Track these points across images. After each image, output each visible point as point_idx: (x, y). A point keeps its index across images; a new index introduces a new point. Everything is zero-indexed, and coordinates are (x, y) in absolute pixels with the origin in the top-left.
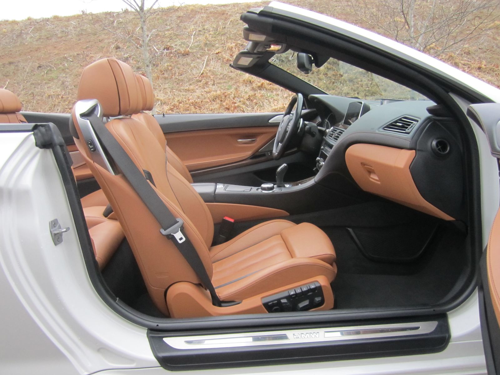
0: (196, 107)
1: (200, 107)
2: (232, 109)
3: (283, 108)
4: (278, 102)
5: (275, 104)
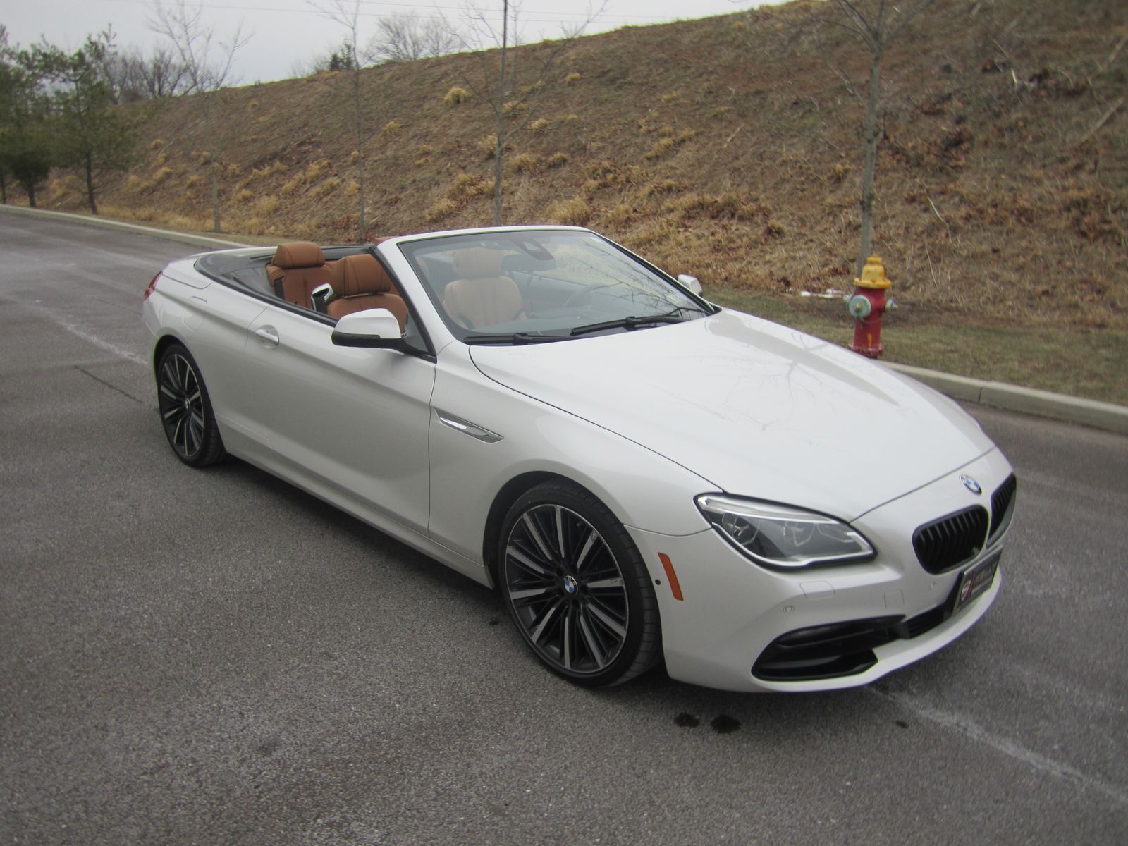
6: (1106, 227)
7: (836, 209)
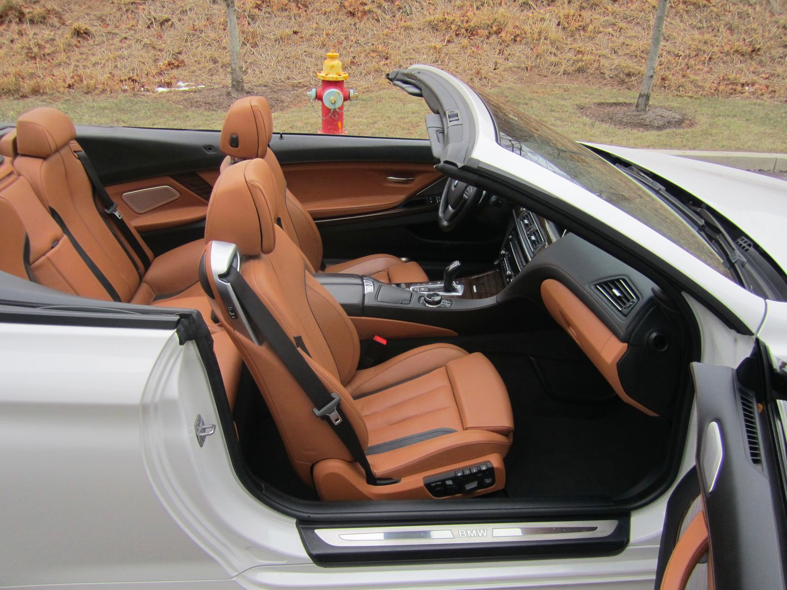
0: (300, 5)
1: (306, 6)
2: (360, 15)
3: (443, 21)
4: (436, 8)
5: (431, 11)
6: (366, 8)
7: (131, 7)
